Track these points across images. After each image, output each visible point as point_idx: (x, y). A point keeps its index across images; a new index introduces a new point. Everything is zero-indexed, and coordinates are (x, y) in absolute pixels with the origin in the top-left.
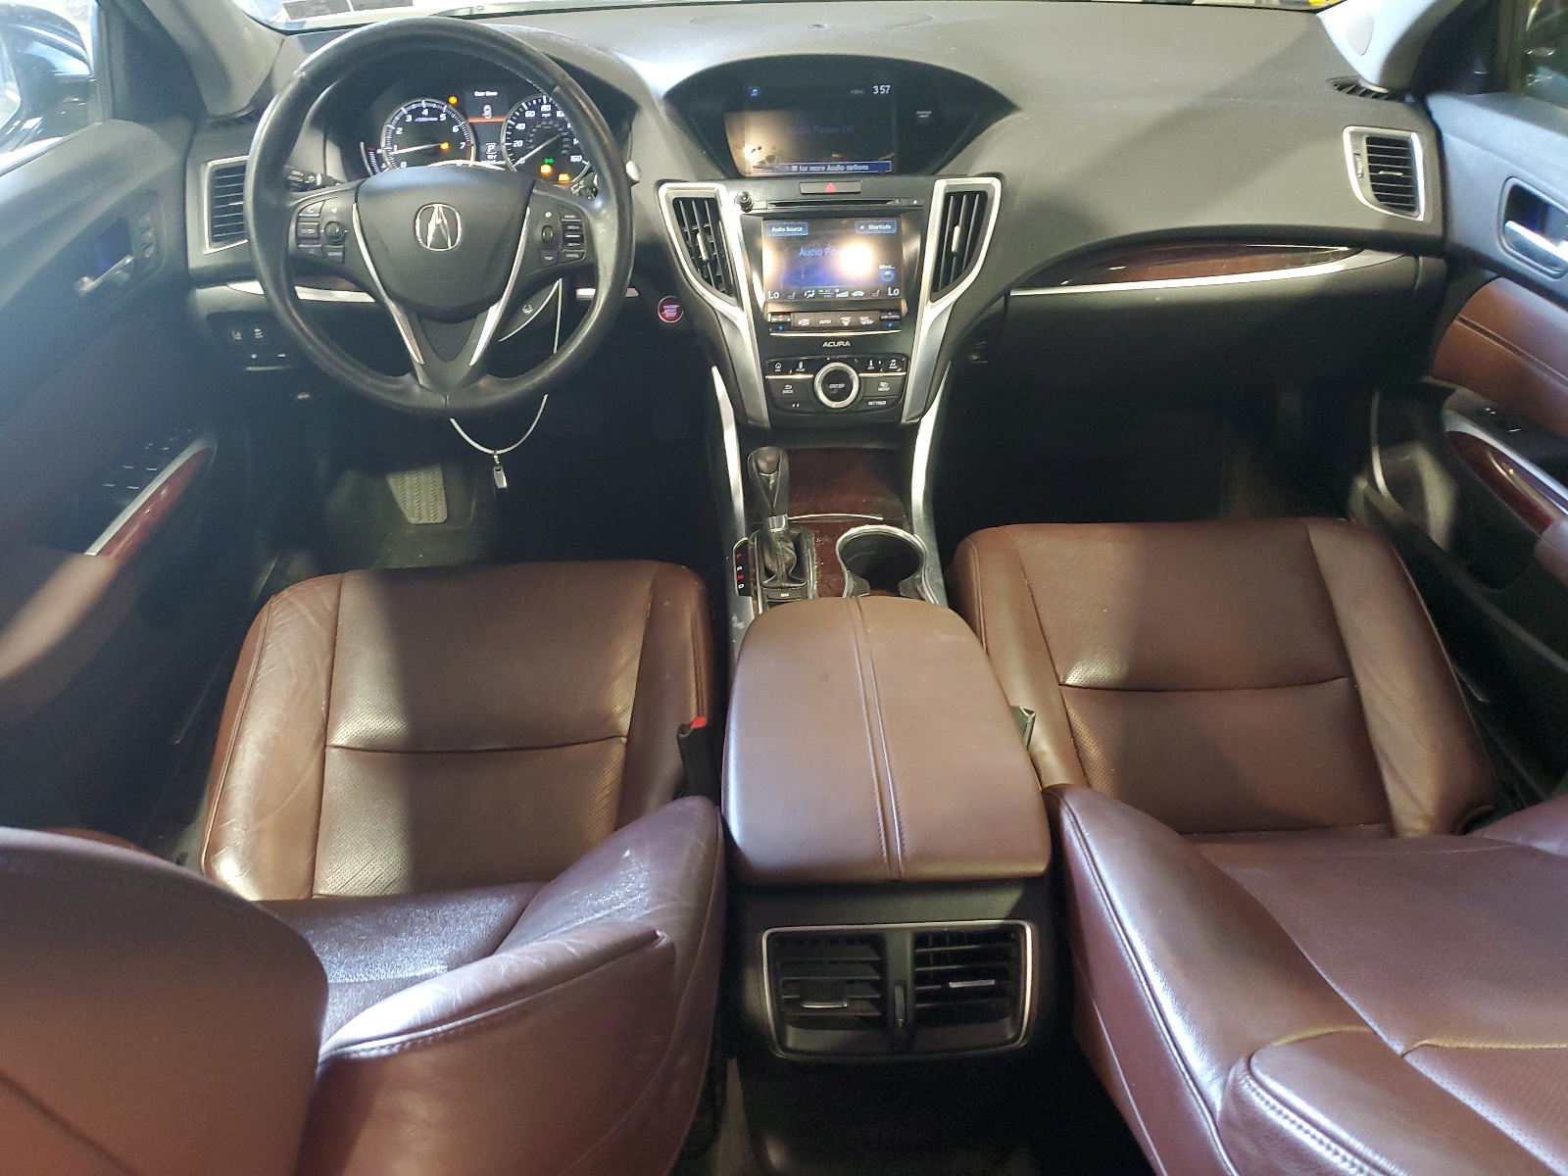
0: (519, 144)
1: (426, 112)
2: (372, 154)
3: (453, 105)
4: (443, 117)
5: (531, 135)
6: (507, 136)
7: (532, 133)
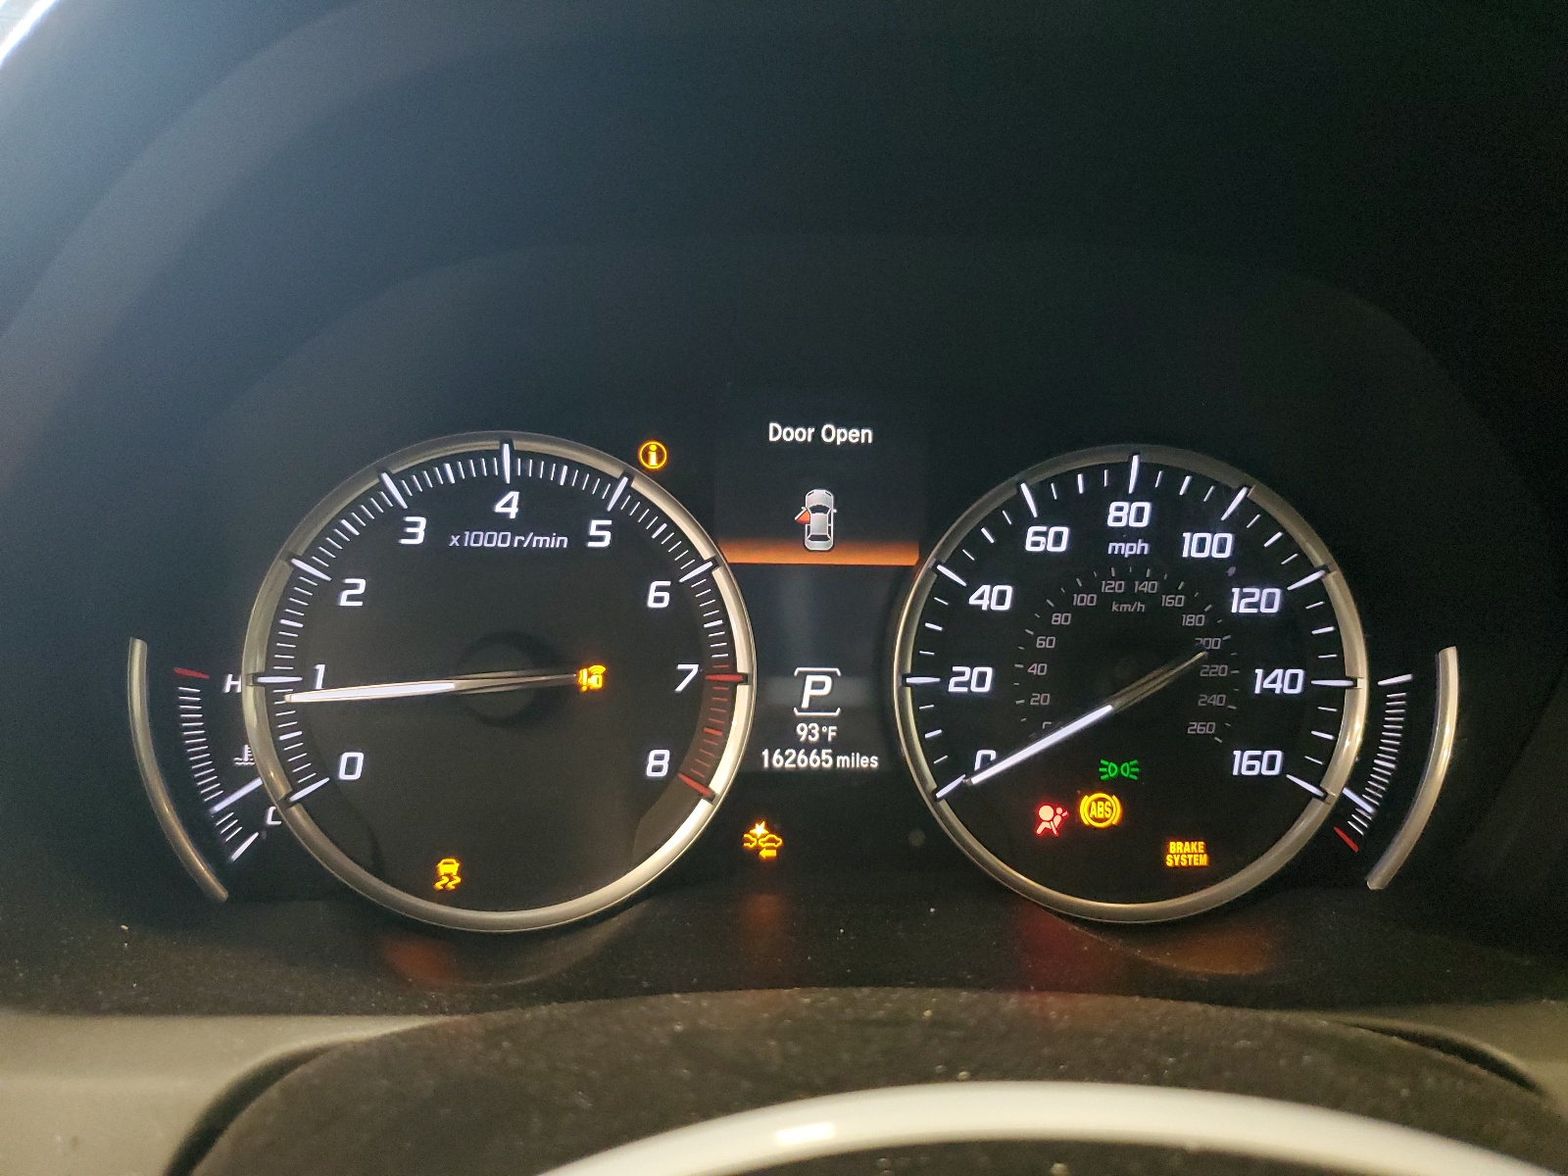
0: (972, 679)
1: (509, 505)
2: (190, 698)
3: (654, 475)
4: (600, 534)
5: (1043, 643)
6: (924, 638)
7: (1048, 629)
